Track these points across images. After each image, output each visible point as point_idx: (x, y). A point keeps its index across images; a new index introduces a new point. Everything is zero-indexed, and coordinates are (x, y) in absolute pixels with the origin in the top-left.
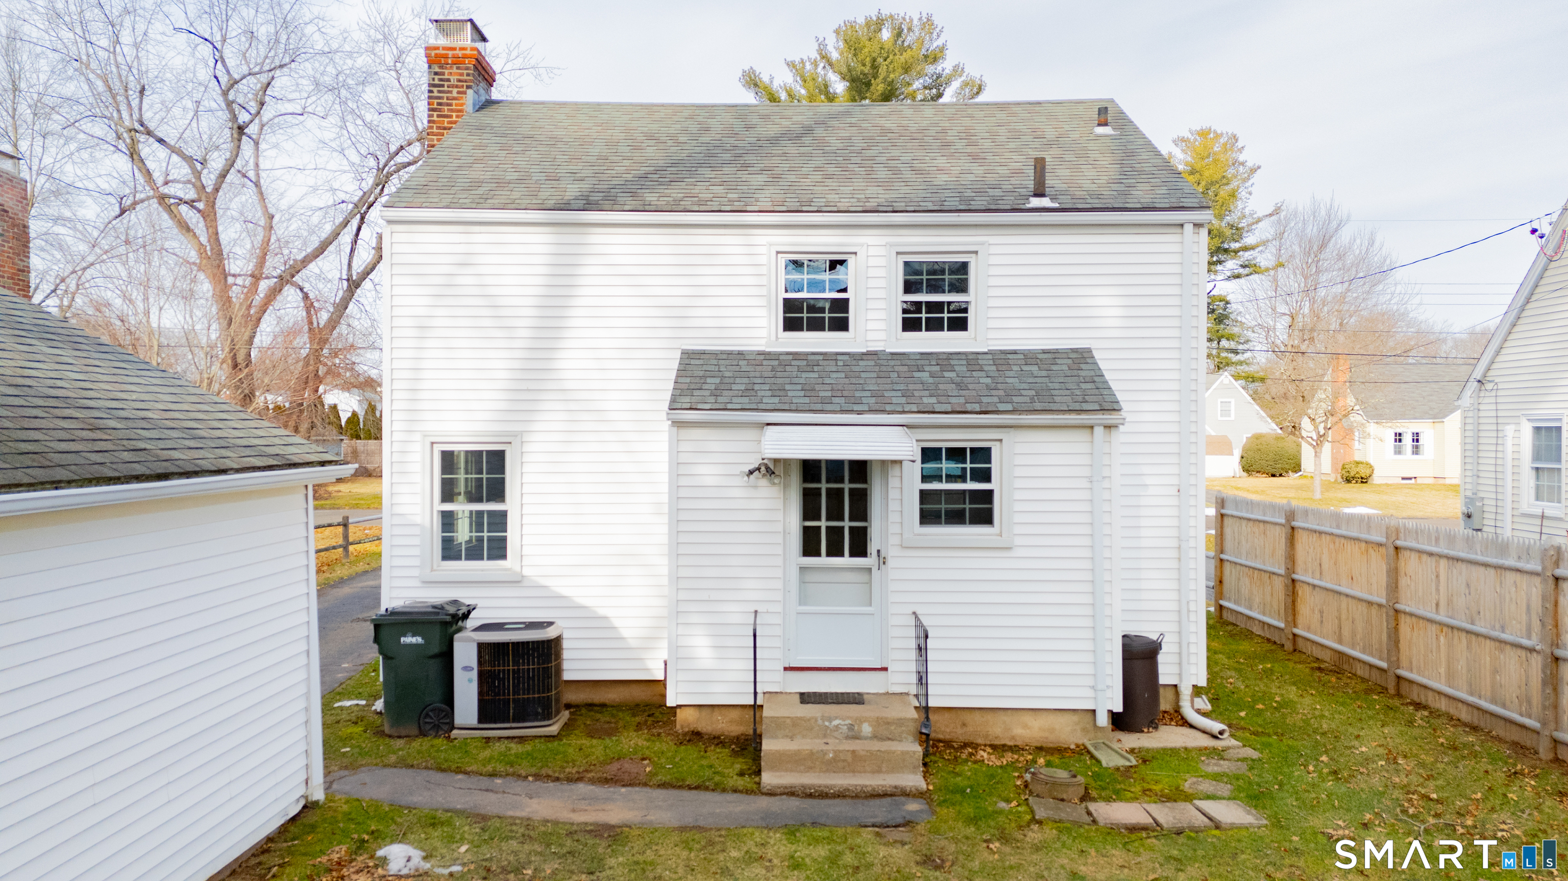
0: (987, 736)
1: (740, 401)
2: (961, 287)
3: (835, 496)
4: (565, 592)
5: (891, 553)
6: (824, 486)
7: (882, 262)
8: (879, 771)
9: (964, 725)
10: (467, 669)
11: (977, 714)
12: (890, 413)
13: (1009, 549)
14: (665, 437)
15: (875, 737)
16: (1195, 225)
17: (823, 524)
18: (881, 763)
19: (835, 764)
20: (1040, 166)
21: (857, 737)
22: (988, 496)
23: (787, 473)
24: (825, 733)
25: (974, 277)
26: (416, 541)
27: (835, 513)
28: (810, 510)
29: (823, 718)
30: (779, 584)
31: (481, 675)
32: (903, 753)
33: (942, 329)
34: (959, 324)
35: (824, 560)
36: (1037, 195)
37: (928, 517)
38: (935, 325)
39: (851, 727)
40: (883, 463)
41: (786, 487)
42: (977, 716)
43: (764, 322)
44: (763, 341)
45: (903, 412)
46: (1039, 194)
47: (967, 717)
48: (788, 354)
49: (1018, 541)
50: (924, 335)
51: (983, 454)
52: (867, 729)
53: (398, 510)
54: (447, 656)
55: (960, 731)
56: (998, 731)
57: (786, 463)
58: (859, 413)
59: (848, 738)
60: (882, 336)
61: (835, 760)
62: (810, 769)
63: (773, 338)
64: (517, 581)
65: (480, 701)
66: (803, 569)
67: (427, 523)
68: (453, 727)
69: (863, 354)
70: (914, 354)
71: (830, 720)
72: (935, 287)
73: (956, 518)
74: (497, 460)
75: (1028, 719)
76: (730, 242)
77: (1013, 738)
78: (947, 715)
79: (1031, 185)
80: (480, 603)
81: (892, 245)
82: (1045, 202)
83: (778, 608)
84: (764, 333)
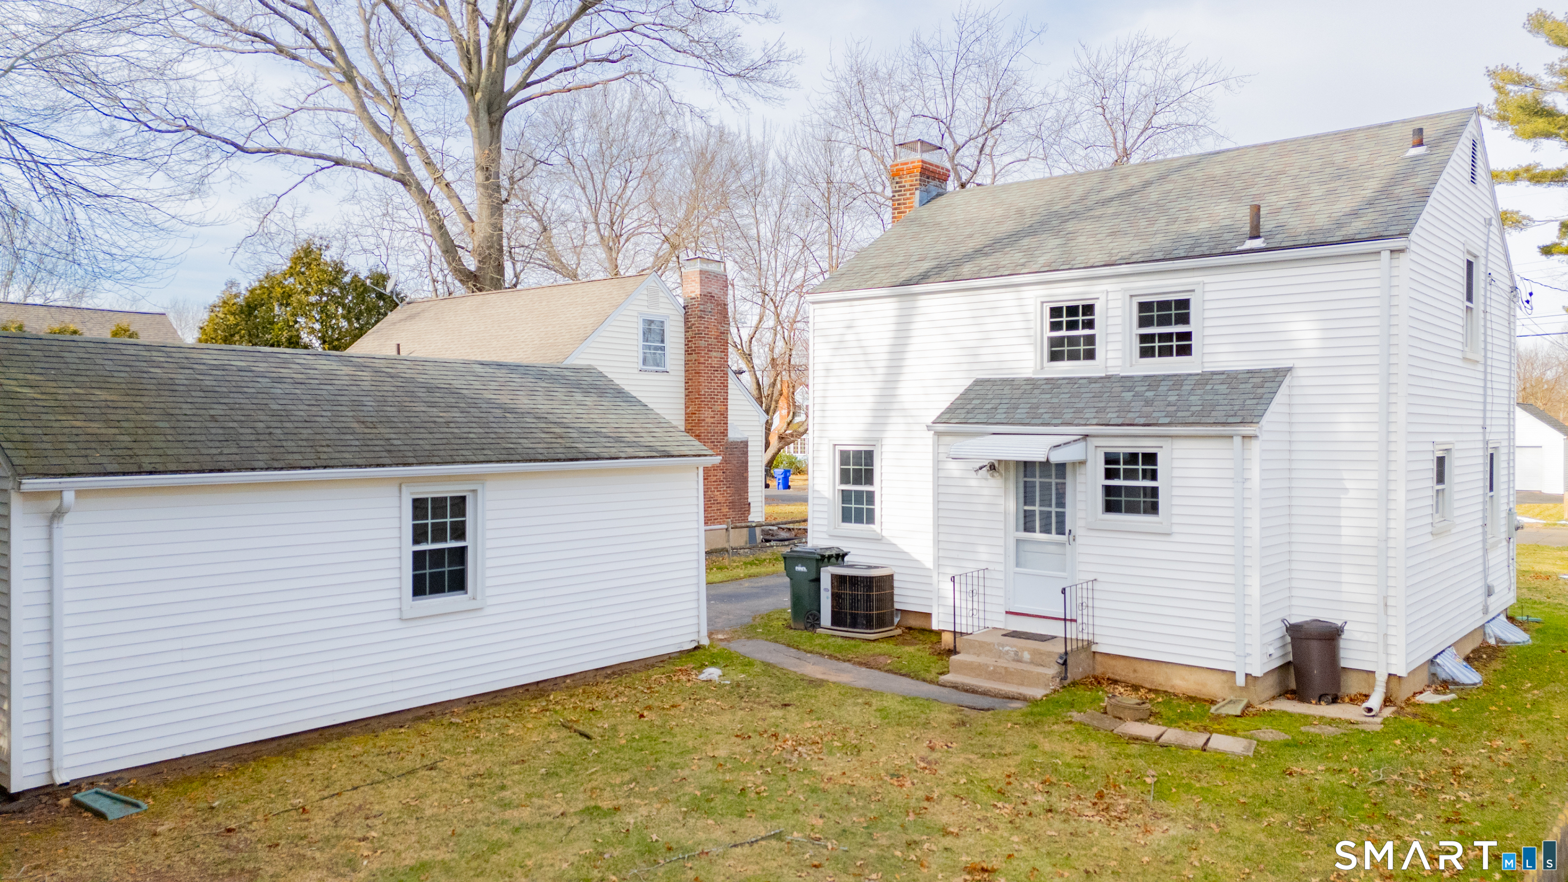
0: (1152, 682)
1: (982, 417)
2: (1184, 319)
3: (1046, 487)
4: (906, 549)
5: (1079, 532)
6: (1037, 480)
7: (1119, 304)
8: (1022, 684)
9: (1135, 671)
10: (826, 590)
11: (1145, 664)
12: (1077, 425)
13: (1169, 534)
14: (930, 442)
15: (1032, 662)
16: (1392, 251)
17: (1037, 508)
18: (1024, 678)
19: (994, 675)
20: (1256, 211)
21: (1020, 661)
22: (1154, 491)
23: (1007, 469)
24: (1000, 655)
25: (1194, 311)
26: (825, 509)
27: (1045, 502)
28: (1028, 498)
29: (999, 644)
30: (1001, 550)
31: (833, 594)
32: (1038, 674)
33: (1171, 355)
34: (1185, 351)
35: (1038, 536)
36: (1251, 238)
37: (1111, 507)
38: (1166, 352)
39: (1016, 653)
40: (1074, 464)
41: (1006, 480)
42: (1145, 665)
43: (1031, 356)
44: (1031, 370)
45: (1086, 425)
46: (1255, 236)
47: (1138, 666)
48: (1064, 379)
49: (1175, 529)
50: (1157, 360)
51: (1151, 458)
52: (1027, 656)
53: (816, 488)
54: (818, 580)
55: (1132, 675)
56: (1160, 679)
57: (1006, 463)
58: (1056, 425)
59: (1014, 660)
60: (1119, 362)
61: (994, 672)
62: (979, 676)
63: (1039, 367)
64: (879, 539)
65: (833, 612)
66: (1018, 541)
67: (831, 497)
68: (819, 626)
69: (1101, 378)
70: (1138, 376)
71: (1003, 646)
72: (1164, 321)
73: (1132, 509)
74: (869, 455)
75: (1184, 672)
76: (1007, 298)
77: (1173, 687)
78: (1123, 662)
79: (1247, 229)
80: (853, 552)
81: (1125, 290)
82: (1258, 243)
83: (1001, 567)
84: (1031, 364)
